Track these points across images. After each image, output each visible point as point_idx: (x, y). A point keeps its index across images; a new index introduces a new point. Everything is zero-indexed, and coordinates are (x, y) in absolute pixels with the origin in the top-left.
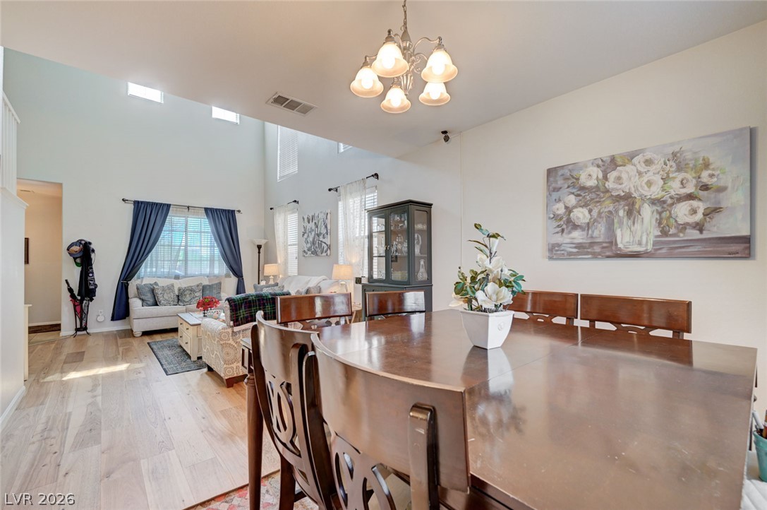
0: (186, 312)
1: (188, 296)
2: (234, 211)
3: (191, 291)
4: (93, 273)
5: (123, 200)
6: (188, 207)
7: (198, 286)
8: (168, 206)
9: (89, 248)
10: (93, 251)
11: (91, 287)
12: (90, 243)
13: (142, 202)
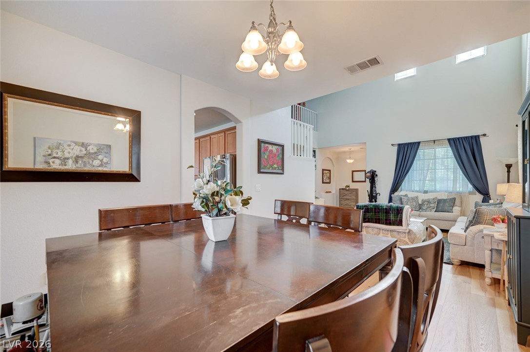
0: (419, 217)
1: (426, 205)
2: (478, 136)
3: (428, 202)
4: (375, 187)
5: (392, 145)
6: (434, 141)
7: (434, 199)
8: (419, 143)
9: (375, 174)
10: (377, 175)
11: (374, 195)
12: (375, 171)
13: (402, 144)
